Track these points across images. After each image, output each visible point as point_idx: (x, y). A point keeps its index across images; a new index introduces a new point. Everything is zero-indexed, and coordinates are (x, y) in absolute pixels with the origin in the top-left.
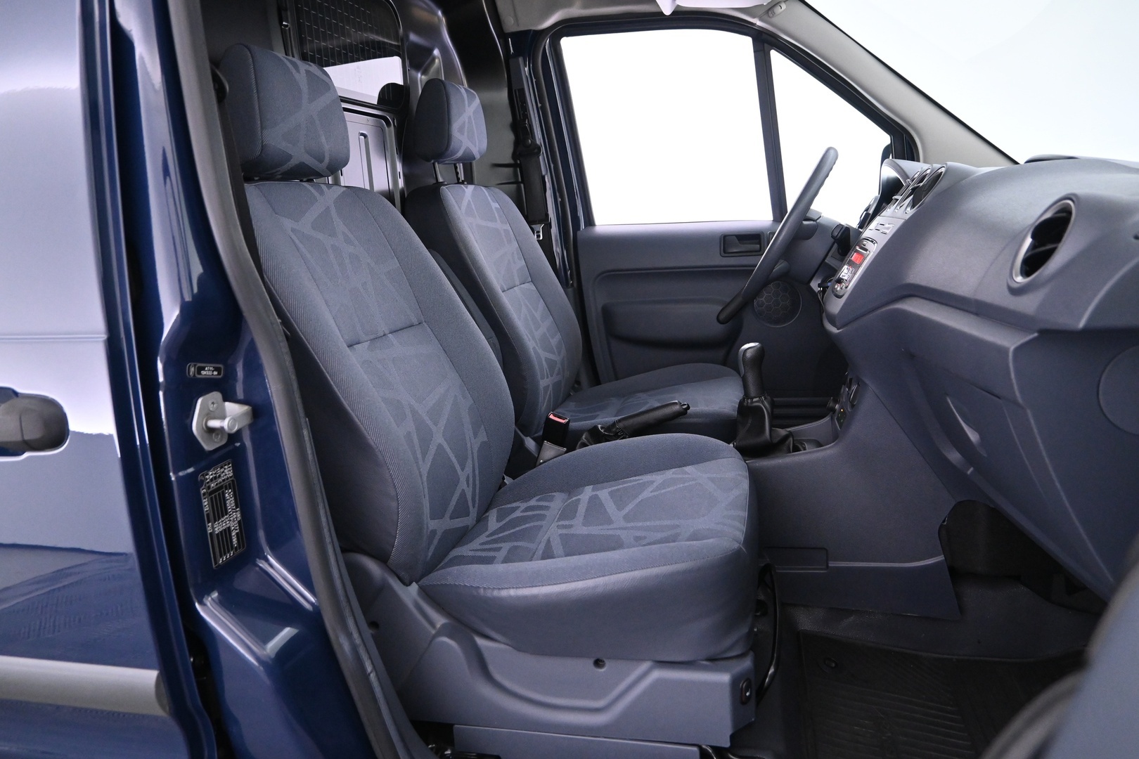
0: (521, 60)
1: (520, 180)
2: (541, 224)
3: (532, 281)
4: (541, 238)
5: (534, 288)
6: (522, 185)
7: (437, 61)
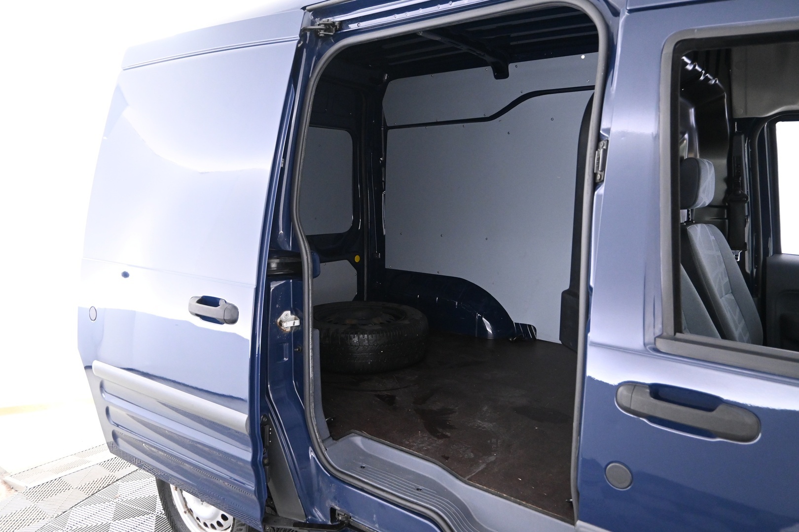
0: (743, 137)
1: (726, 217)
2: (740, 250)
3: (732, 293)
4: (739, 260)
5: (733, 298)
6: (727, 221)
7: (685, 141)
